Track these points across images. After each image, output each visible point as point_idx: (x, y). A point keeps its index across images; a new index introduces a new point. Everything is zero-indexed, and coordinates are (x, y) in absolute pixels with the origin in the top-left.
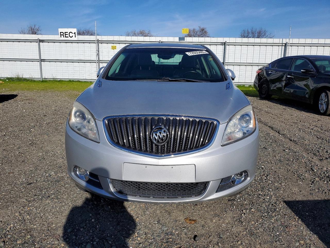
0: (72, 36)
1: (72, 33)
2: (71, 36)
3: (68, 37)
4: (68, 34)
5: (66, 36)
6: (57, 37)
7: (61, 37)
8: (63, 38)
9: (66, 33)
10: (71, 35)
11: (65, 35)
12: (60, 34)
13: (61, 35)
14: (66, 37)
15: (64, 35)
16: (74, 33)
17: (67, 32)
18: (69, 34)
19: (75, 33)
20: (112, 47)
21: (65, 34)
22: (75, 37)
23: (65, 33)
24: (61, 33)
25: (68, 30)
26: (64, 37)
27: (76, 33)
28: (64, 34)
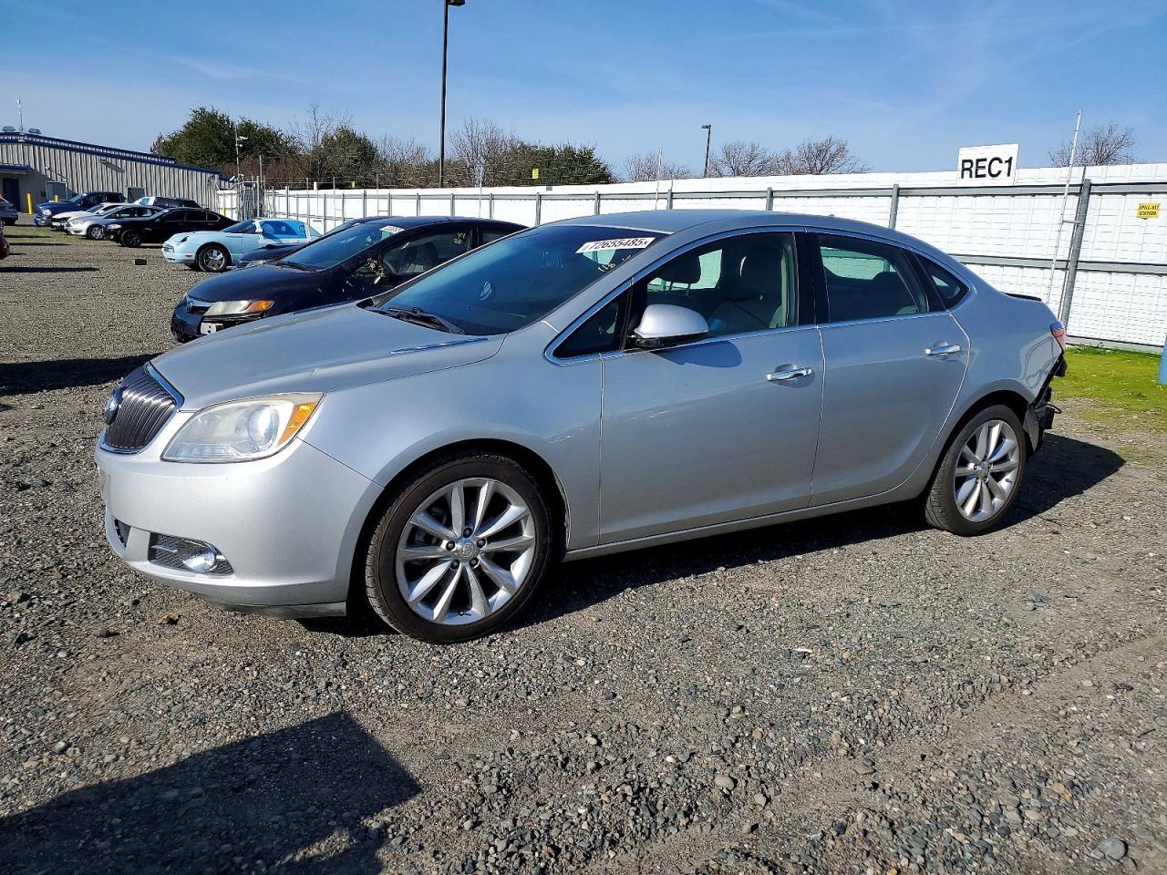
0: (1000, 172)
1: (1001, 162)
2: (994, 172)
3: (984, 176)
4: (986, 164)
5: (981, 172)
6: (951, 178)
7: (962, 177)
8: (968, 181)
9: (981, 164)
10: (996, 167)
11: (978, 168)
12: (960, 167)
13: (964, 170)
14: (977, 176)
15: (973, 169)
16: (1006, 162)
17: (985, 160)
18: (990, 166)
19: (1009, 161)
20: (1142, 207)
21: (977, 164)
22: (1009, 175)
23: (978, 161)
24: (964, 161)
25: (988, 152)
26: (971, 177)
27: (1014, 162)
28: (974, 165)
